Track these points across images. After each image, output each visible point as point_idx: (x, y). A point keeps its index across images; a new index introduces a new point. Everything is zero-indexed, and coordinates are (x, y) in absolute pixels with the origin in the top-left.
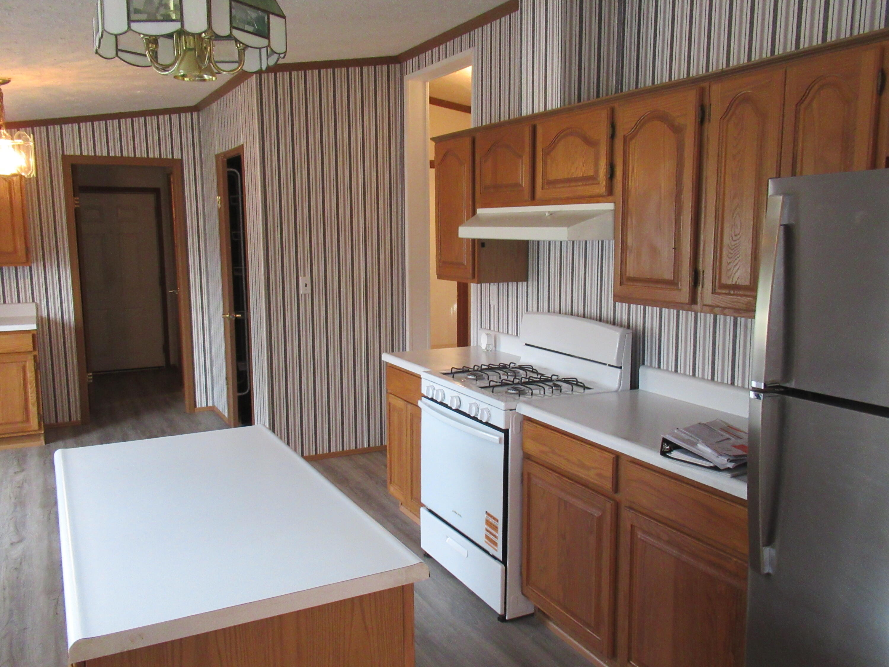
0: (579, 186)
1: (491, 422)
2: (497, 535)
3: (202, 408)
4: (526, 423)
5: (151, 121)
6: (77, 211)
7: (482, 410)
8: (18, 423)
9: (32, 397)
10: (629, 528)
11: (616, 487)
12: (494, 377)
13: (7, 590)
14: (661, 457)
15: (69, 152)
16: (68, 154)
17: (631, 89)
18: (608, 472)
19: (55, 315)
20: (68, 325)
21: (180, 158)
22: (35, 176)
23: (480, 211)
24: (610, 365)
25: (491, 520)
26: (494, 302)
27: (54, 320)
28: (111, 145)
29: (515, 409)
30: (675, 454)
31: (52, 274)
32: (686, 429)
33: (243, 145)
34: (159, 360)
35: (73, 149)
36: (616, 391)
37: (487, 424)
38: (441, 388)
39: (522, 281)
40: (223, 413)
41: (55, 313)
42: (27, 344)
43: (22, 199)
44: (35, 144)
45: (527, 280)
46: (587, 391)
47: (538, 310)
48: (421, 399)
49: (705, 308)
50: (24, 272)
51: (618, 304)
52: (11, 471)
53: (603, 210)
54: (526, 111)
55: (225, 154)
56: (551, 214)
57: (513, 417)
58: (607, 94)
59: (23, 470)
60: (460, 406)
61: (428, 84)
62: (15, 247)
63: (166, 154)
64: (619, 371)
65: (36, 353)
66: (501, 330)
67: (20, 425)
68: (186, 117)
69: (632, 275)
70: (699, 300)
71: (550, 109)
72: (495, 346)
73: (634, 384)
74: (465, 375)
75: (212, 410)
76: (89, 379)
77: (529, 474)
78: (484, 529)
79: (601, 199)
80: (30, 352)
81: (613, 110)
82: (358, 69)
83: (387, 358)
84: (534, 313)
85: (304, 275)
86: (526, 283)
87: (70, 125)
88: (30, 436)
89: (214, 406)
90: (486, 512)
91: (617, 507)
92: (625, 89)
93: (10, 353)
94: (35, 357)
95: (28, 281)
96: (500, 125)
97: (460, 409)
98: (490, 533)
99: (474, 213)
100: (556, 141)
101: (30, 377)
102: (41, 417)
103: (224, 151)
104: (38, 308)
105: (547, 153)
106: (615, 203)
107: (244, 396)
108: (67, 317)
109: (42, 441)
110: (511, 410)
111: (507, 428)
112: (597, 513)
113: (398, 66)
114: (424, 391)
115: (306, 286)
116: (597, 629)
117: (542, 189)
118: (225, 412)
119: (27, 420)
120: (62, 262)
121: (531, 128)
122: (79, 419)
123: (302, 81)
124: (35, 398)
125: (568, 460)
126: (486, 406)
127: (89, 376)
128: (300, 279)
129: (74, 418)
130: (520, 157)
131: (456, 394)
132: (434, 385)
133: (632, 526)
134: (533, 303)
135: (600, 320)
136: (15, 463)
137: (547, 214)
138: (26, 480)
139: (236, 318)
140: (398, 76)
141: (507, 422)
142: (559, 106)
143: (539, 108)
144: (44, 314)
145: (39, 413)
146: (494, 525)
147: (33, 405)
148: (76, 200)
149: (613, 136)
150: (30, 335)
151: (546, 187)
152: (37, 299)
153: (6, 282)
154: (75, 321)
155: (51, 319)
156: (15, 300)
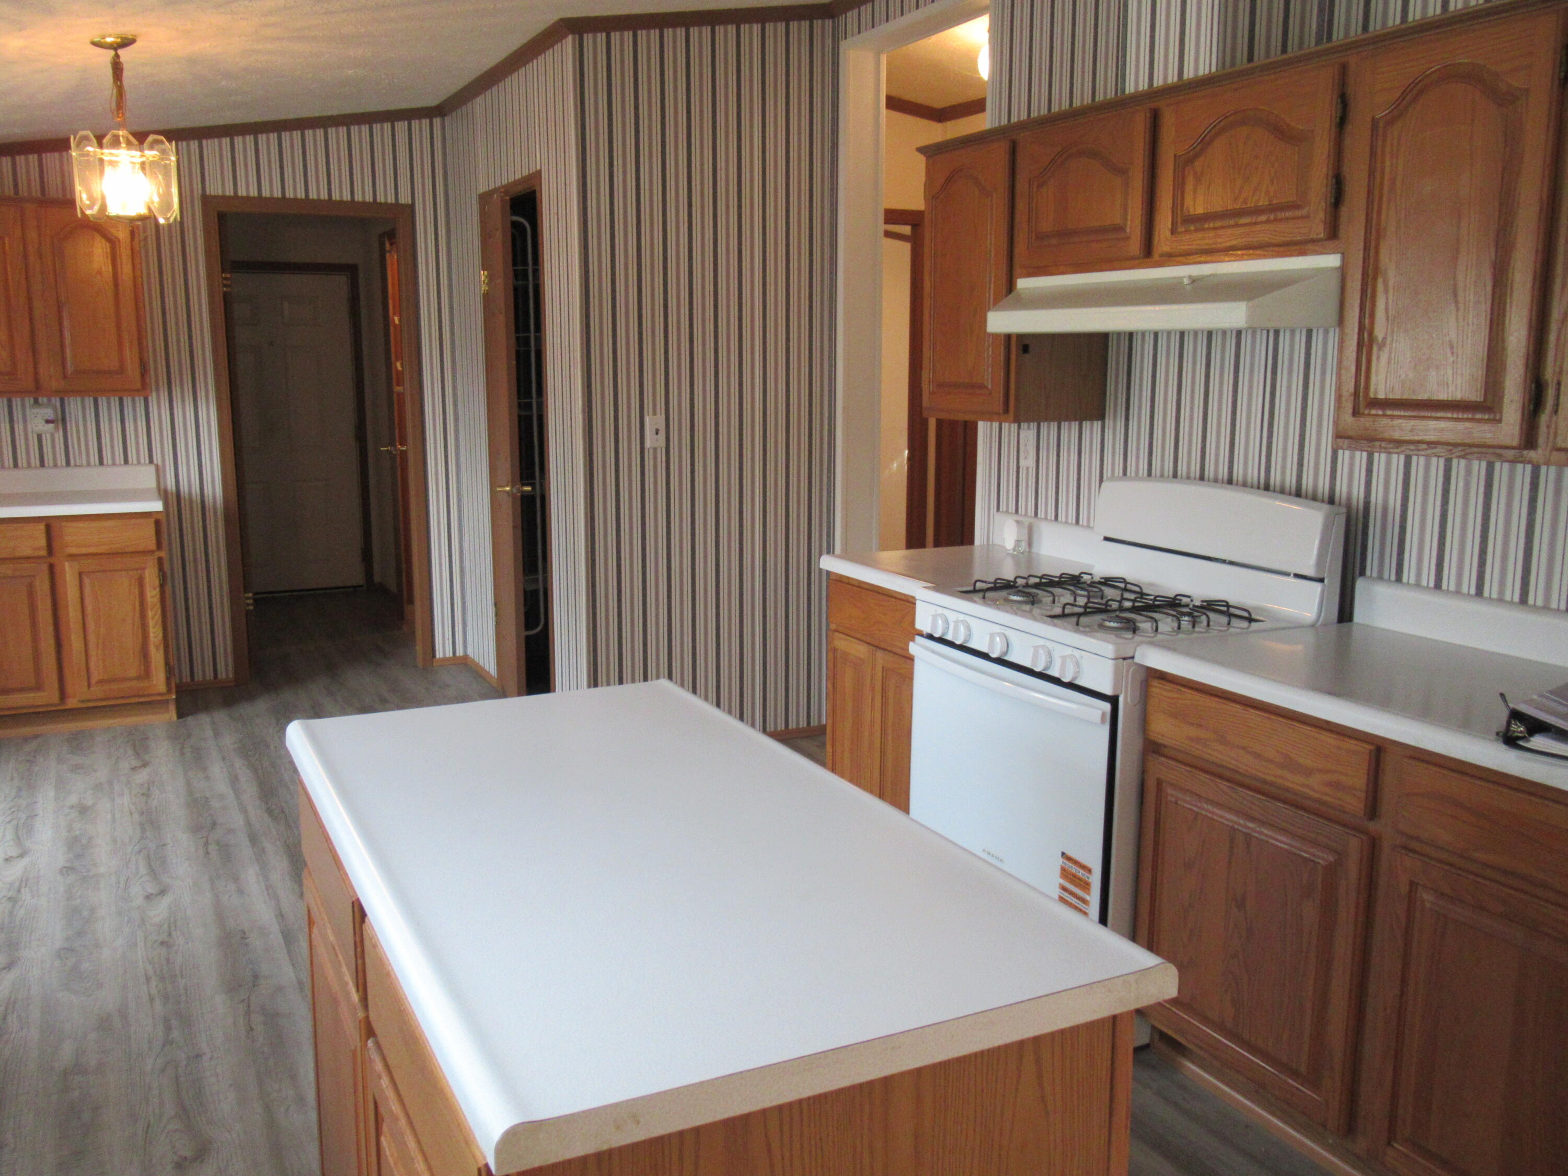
0: (1261, 223)
1: (1080, 682)
2: (1088, 898)
3: (445, 659)
4: (1155, 683)
5: (360, 133)
6: (227, 298)
7: (1064, 658)
8: (131, 679)
9: (155, 633)
10: (1404, 889)
11: (1373, 809)
12: (1065, 597)
13: (154, 983)
14: (1504, 747)
15: (214, 188)
16: (213, 194)
17: (1352, 33)
18: (1358, 779)
19: (190, 486)
20: (211, 505)
21: (410, 202)
22: (179, 219)
23: (1023, 283)
24: (1297, 576)
25: (1074, 869)
26: (1028, 462)
27: (187, 496)
29: (1133, 658)
30: (1539, 742)
31: (184, 413)
32: (1551, 692)
33: (540, 171)
34: (354, 575)
35: (221, 185)
36: (1313, 626)
37: (1071, 686)
38: (961, 617)
39: (1092, 418)
40: (487, 668)
41: (189, 482)
42: (146, 536)
43: (134, 277)
44: (178, 161)
45: (1101, 416)
46: (1254, 624)
47: (1125, 473)
48: (913, 640)
49: (1556, 456)
50: (134, 407)
51: (1344, 456)
52: (125, 765)
53: (1314, 269)
54: (1136, 82)
55: (506, 189)
56: (1194, 280)
57: (1128, 671)
58: (1301, 47)
59: (145, 765)
60: (1006, 653)
61: (884, 59)
62: (122, 360)
63: (386, 196)
64: (1318, 587)
65: (163, 554)
66: (1041, 513)
67: (134, 683)
68: (420, 126)
69: (1381, 396)
70: (1541, 440)
71: (1191, 75)
72: (1030, 544)
73: (1345, 613)
74: (1004, 593)
75: (464, 664)
76: (248, 605)
77: (1159, 783)
78: (1058, 886)
79: (1310, 246)
80: (151, 552)
81: (1344, 68)
82: (756, 28)
83: (829, 563)
84: (1119, 479)
85: (655, 413)
86: (1100, 423)
87: (216, 140)
88: (149, 704)
89: (466, 657)
90: (1063, 854)
91: (1373, 845)
92: (1338, 35)
93: (114, 554)
94: (160, 560)
95: (142, 425)
96: (1073, 115)
97: (1006, 658)
98: (1071, 893)
99: (1010, 287)
100: (1207, 138)
101: (152, 597)
102: (169, 670)
103: (505, 182)
104: (159, 472)
105: (1184, 163)
106: (1343, 254)
107: (537, 635)
108: (210, 491)
109: (172, 714)
110: (1124, 659)
111: (1116, 693)
112: (1324, 858)
113: (829, 23)
114: (919, 625)
115: (657, 433)
116: (1314, 1080)
117: (1172, 234)
118: (489, 664)
119: (146, 674)
120: (201, 394)
121: (1148, 115)
122: (231, 676)
123: (655, 49)
124: (161, 635)
125: (1257, 756)
126: (1069, 651)
127: (248, 598)
128: (647, 419)
129: (222, 675)
130: (1122, 172)
131: (997, 629)
132: (946, 612)
133: (1412, 883)
134: (1114, 461)
135: (1267, 488)
136: (130, 752)
137: (1186, 281)
138: (153, 782)
139: (523, 492)
140: (829, 41)
141: (1117, 681)
142: (1214, 69)
143: (1165, 75)
144: (170, 484)
145: (167, 663)
146: (1080, 879)
147: (157, 648)
148: (225, 279)
149: (1342, 121)
150: (151, 522)
151: (1180, 230)
152: (157, 458)
153: (104, 426)
154: (224, 499)
155: (182, 494)
156: (120, 458)
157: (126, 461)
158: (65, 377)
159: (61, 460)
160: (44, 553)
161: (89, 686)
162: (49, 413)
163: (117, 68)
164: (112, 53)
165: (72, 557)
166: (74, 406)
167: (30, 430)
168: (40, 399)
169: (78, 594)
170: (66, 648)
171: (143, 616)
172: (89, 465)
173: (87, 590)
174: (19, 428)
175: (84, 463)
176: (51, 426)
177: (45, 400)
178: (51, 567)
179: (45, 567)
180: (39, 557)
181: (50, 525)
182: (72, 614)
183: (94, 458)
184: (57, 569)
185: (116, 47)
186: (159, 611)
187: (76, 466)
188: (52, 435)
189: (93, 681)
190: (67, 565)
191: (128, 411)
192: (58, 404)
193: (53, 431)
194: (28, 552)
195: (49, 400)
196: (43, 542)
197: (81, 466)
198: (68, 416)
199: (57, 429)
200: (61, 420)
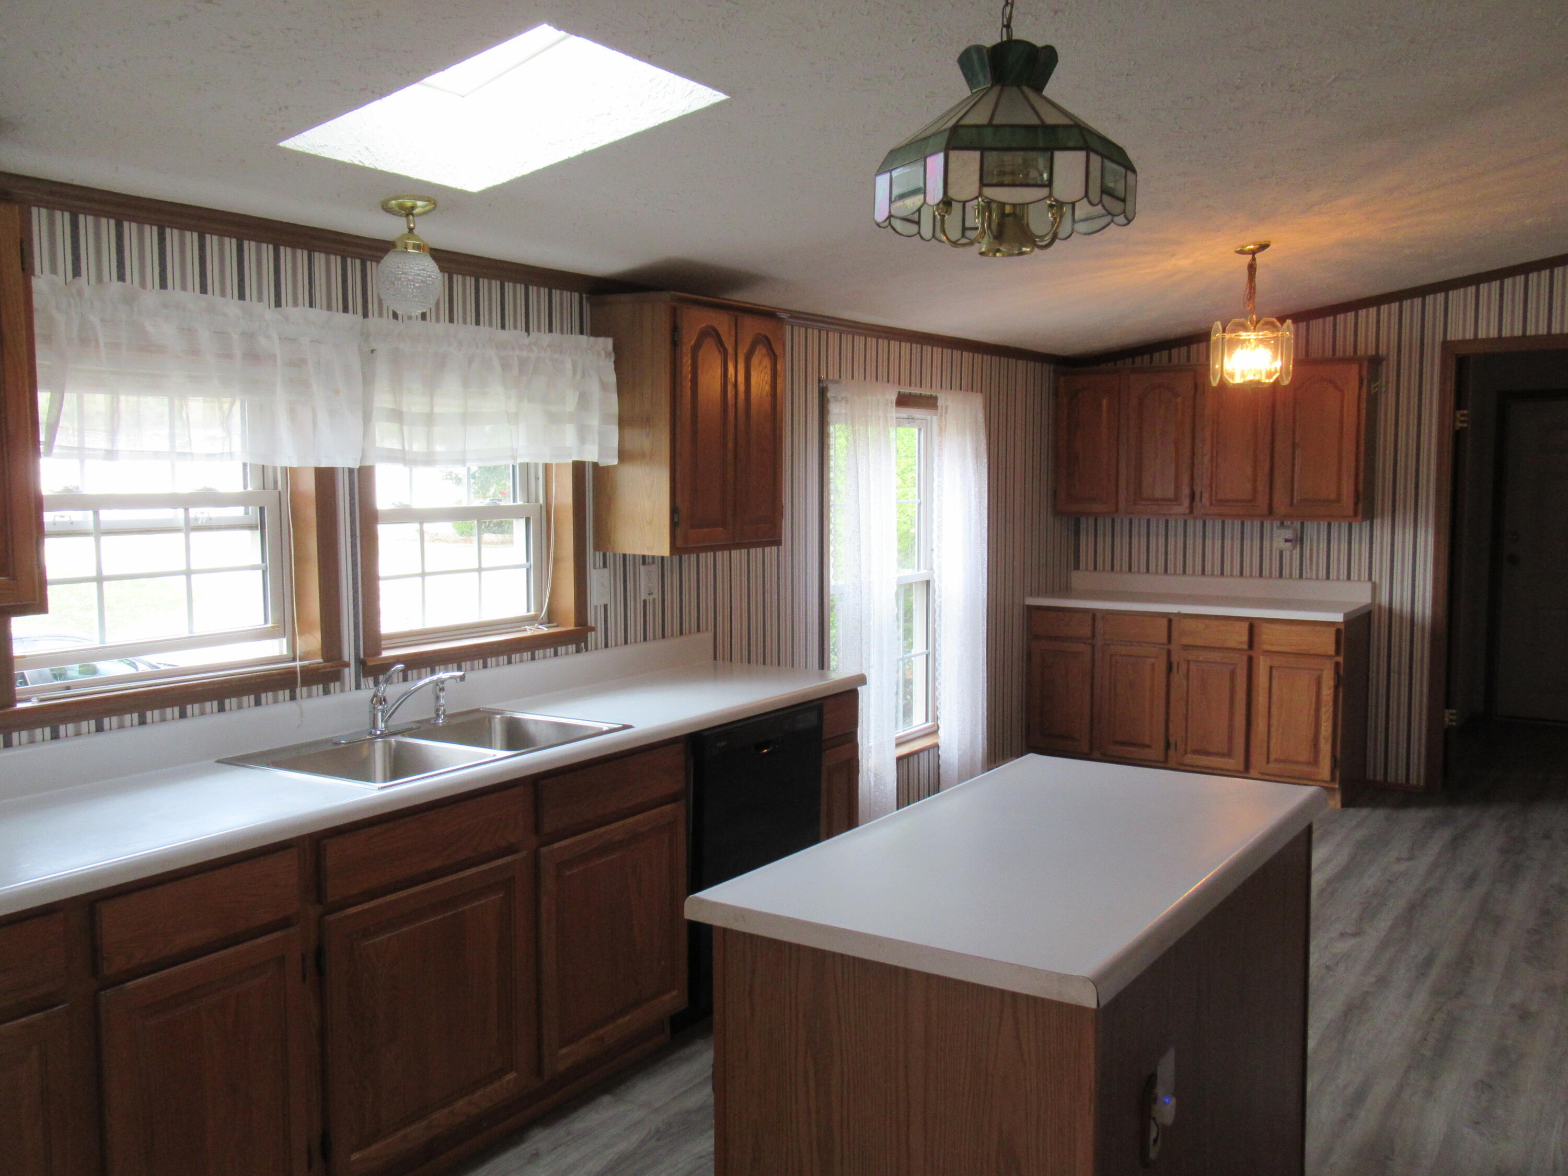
6: (1460, 433)
9: (1325, 728)
15: (1455, 334)
16: (1453, 339)
19: (1402, 604)
27: (1398, 612)
28: (1531, 315)
31: (1404, 536)
35: (1461, 330)
41: (1401, 600)
42: (1327, 643)
50: (1360, 531)
65: (1340, 659)
67: (1303, 766)
76: (1450, 720)
80: (1329, 657)
87: (1462, 290)
93: (1301, 654)
94: (1337, 664)
95: (1344, 546)
101: (1327, 695)
102: (1336, 762)
104: (1375, 588)
108: (1420, 609)
109: (1337, 802)
119: (1315, 762)
122: (1422, 783)
124: (1330, 731)
127: (1449, 714)
129: (1413, 780)
144: (1384, 600)
145: (1334, 755)
147: (1325, 740)
148: (1458, 416)
150: (1332, 631)
152: (1376, 577)
153: (1334, 545)
154: (1432, 619)
155: (1394, 610)
156: (1344, 575)
157: (1349, 578)
158: (1292, 504)
159: (1296, 573)
160: (1245, 647)
161: (1268, 762)
162: (1289, 534)
163: (1252, 268)
164: (1250, 257)
165: (1268, 652)
166: (1311, 529)
167: (1274, 548)
168: (1285, 523)
169: (1267, 685)
170: (1254, 726)
171: (1318, 709)
172: (1317, 578)
173: (1275, 682)
174: (1266, 544)
175: (1314, 576)
176: (1289, 544)
177: (1289, 523)
178: (1250, 660)
179: (1245, 658)
180: (1242, 650)
181: (1253, 625)
182: (1261, 699)
183: (1322, 573)
184: (1255, 661)
185: (1253, 253)
186: (1331, 709)
187: (1306, 578)
188: (1291, 552)
189: (1272, 758)
190: (1262, 657)
191: (1335, 534)
192: (1299, 528)
193: (1291, 548)
194: (1232, 644)
195: (1292, 523)
196: (1245, 638)
197: (1311, 579)
198: (1305, 537)
199: (1294, 547)
200: (1299, 540)
